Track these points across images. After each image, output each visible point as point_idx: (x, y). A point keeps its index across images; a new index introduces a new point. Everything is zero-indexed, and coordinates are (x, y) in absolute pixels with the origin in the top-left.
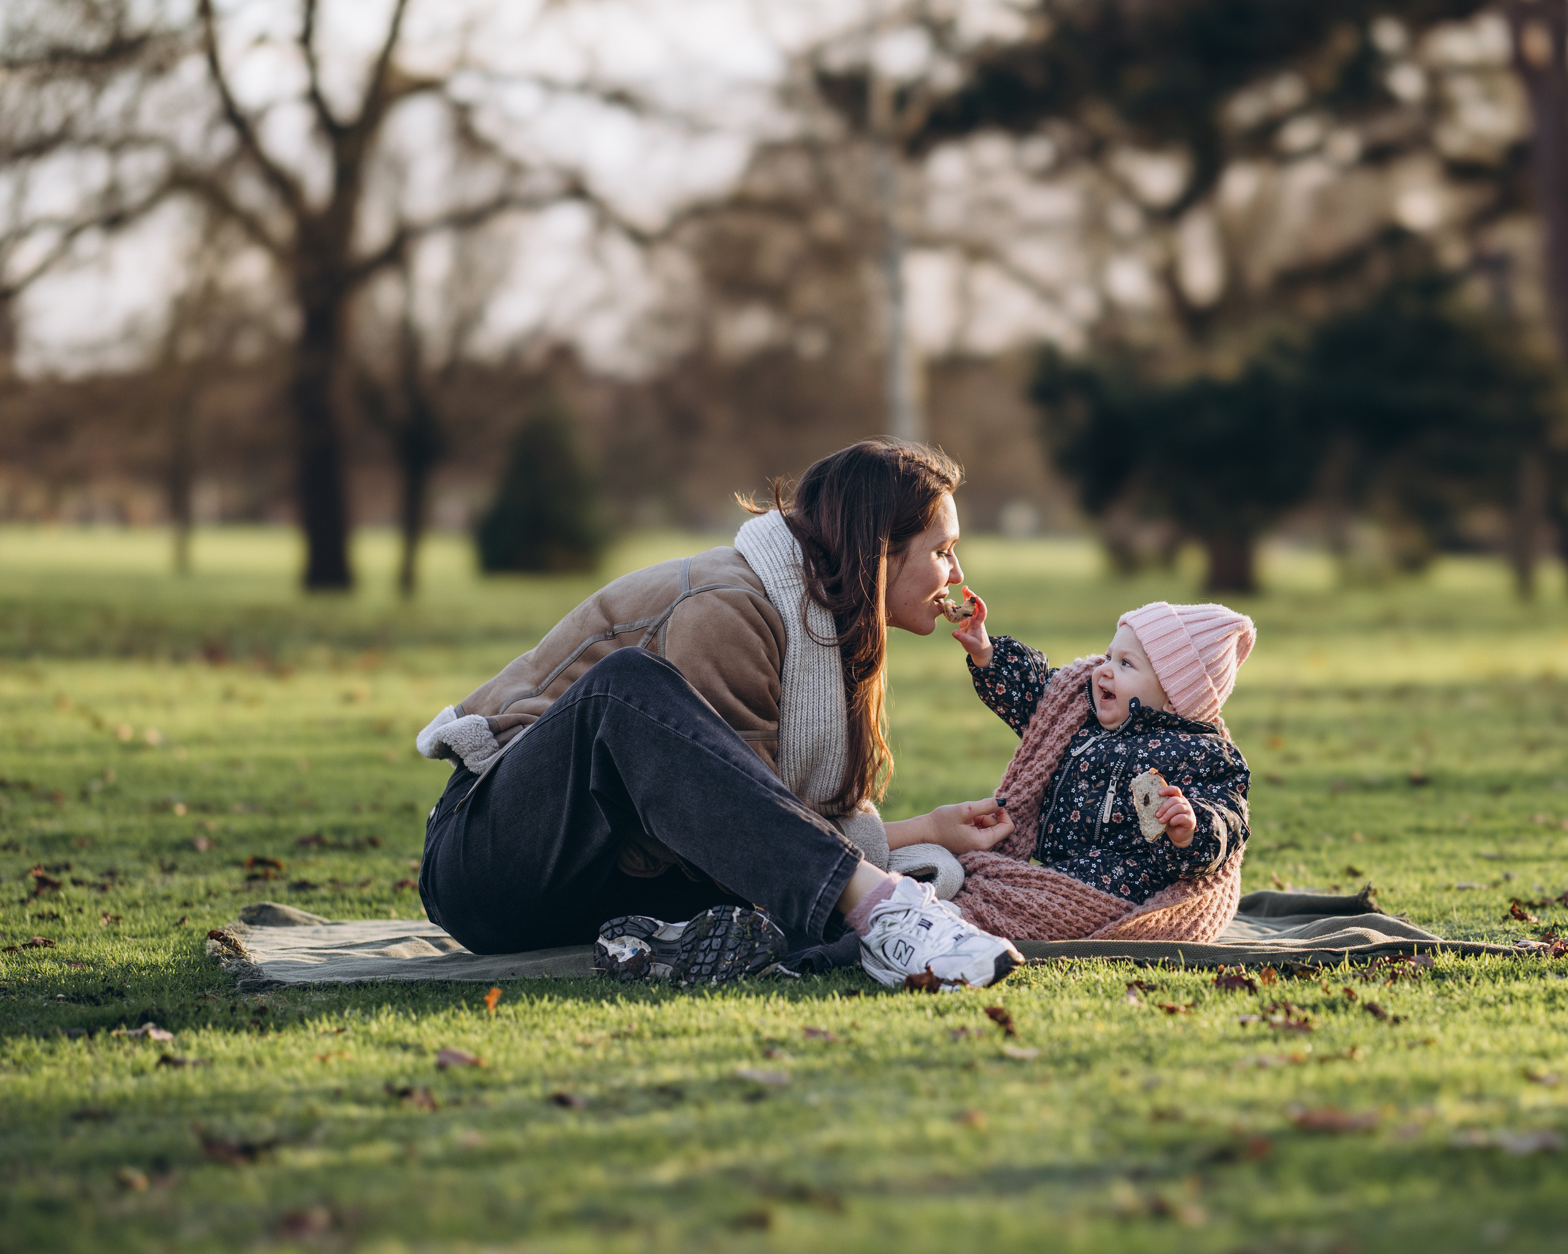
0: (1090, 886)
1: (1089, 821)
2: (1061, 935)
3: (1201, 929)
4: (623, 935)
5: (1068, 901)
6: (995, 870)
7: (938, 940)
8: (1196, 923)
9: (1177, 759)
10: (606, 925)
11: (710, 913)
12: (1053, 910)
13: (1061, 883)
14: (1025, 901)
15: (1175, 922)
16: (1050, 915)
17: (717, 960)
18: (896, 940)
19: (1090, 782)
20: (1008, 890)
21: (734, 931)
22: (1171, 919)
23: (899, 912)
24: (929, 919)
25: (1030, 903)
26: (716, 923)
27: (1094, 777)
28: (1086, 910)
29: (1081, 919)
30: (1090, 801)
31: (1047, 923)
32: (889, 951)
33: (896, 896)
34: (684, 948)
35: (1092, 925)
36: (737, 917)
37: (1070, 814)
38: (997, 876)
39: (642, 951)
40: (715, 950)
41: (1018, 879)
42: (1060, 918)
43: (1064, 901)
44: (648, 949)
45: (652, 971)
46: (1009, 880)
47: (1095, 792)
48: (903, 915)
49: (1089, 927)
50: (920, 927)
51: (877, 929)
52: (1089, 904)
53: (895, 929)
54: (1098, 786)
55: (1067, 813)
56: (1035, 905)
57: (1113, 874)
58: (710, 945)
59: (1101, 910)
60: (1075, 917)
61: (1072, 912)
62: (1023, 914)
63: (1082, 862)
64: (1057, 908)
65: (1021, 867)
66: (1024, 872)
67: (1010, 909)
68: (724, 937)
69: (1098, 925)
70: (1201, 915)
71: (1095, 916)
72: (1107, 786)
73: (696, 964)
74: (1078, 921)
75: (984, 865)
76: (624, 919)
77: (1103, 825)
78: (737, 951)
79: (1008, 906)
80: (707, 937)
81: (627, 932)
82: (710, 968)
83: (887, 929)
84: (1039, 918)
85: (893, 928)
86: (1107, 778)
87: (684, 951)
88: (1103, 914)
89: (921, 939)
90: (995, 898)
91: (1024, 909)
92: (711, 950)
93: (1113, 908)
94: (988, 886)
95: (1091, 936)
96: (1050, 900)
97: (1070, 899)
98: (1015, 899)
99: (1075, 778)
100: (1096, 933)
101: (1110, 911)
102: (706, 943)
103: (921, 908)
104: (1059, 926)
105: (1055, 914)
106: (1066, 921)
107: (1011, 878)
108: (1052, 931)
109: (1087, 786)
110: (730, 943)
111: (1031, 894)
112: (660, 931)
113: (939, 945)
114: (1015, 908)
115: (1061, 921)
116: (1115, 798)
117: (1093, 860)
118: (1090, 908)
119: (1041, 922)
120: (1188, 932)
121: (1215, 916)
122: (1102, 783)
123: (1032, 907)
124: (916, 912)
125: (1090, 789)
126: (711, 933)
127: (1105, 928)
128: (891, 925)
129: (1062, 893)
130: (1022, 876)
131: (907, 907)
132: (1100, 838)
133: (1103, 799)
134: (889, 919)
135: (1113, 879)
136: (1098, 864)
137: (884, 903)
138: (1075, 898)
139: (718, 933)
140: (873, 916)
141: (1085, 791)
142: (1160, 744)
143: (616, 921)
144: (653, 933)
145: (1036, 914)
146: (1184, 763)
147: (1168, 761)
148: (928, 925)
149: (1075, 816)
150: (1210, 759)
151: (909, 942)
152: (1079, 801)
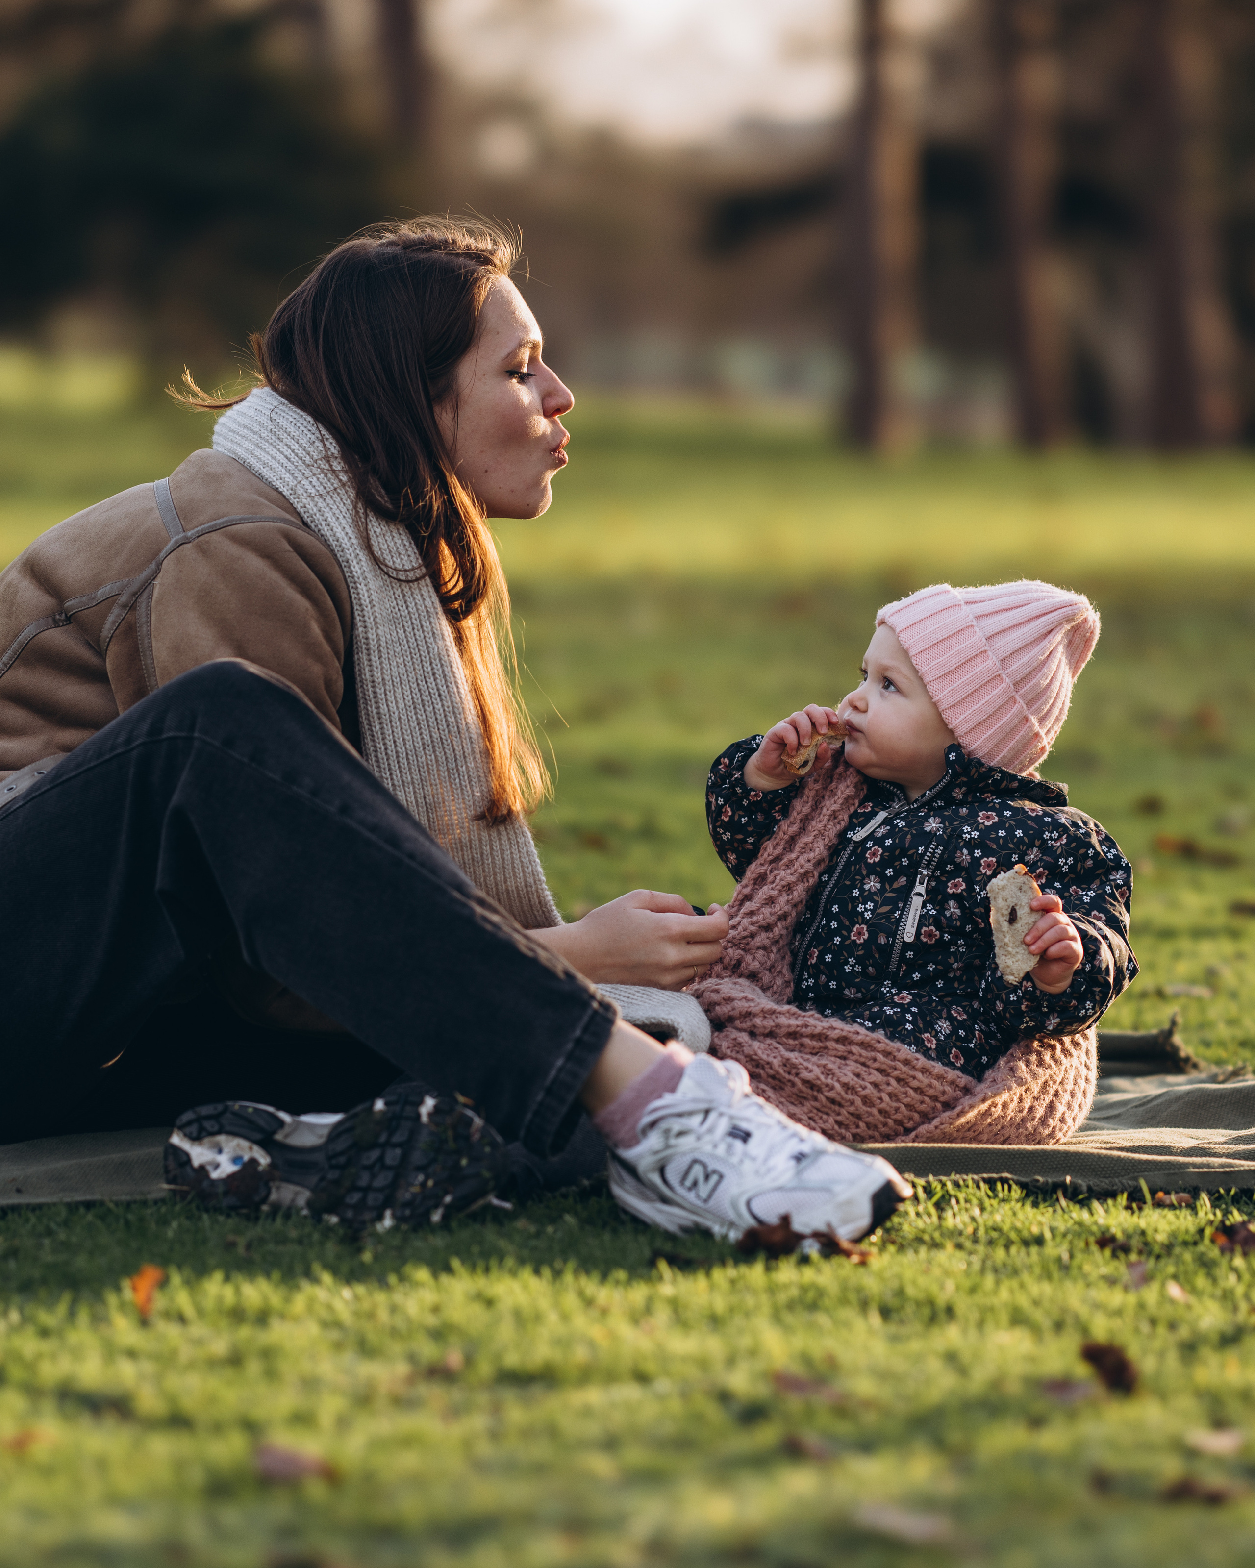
0: (906, 1051)
1: (882, 940)
2: (870, 1132)
3: (1058, 1115)
4: (219, 1132)
5: (885, 1079)
6: (769, 1023)
7: (766, 1160)
8: (1051, 1108)
9: (1024, 843)
10: (187, 1116)
11: (379, 1105)
12: (863, 1093)
13: (874, 1049)
14: (822, 1077)
15: (1027, 1104)
16: (858, 1102)
17: (394, 1186)
18: (687, 1160)
19: (883, 879)
20: (794, 1060)
21: (423, 1140)
22: (1021, 1100)
23: (690, 1114)
24: (744, 1126)
25: (829, 1081)
26: (390, 1121)
27: (889, 872)
28: (911, 1092)
29: (903, 1108)
30: (885, 909)
31: (852, 1114)
32: (672, 1175)
33: (687, 1087)
34: (334, 1162)
35: (916, 1116)
36: (430, 1115)
37: (850, 931)
38: (771, 1034)
39: (253, 1162)
40: (389, 1168)
41: (807, 1041)
42: (872, 1105)
43: (877, 1077)
44: (264, 1160)
45: (274, 1196)
46: (791, 1042)
47: (891, 895)
48: (696, 1120)
49: (911, 1119)
50: (730, 1139)
51: (653, 1141)
52: (915, 1084)
53: (687, 1142)
54: (895, 885)
55: (844, 930)
56: (837, 1086)
57: (937, 1032)
58: (381, 1158)
59: (931, 1092)
60: (895, 1104)
61: (890, 1095)
62: (816, 1099)
63: (889, 1012)
64: (870, 1090)
65: (812, 1021)
66: (818, 1030)
67: (795, 1090)
68: (407, 1146)
69: (926, 1118)
70: (1056, 1094)
71: (922, 1102)
72: (911, 885)
73: (354, 1188)
74: (897, 1109)
75: (748, 1015)
76: (220, 1107)
77: (906, 946)
78: (430, 1170)
79: (793, 1084)
80: (373, 1146)
81: (228, 1128)
82: (381, 1197)
83: (673, 1141)
84: (840, 1105)
85: (683, 1140)
86: (911, 874)
87: (333, 1167)
88: (935, 1098)
89: (735, 1160)
90: (771, 1072)
91: (820, 1090)
92: (384, 1167)
93: (948, 1089)
94: (760, 1052)
95: (913, 1134)
96: (858, 1075)
97: (888, 1075)
98: (805, 1075)
99: (859, 872)
100: (923, 1129)
101: (944, 1093)
102: (375, 1154)
103: (730, 1106)
104: (870, 1119)
105: (866, 1100)
106: (881, 1111)
107: (795, 1039)
108: (858, 1127)
109: (878, 886)
110: (417, 1158)
111: (830, 1066)
112: (286, 1130)
113: (769, 1170)
114: (804, 1089)
115: (875, 1111)
116: (924, 906)
117: (905, 1009)
118: (916, 1090)
119: (844, 1111)
120: (1044, 1122)
121: (1073, 1095)
122: (903, 880)
123: (832, 1088)
124: (721, 1114)
125: (882, 890)
126: (383, 1139)
127: (936, 1122)
128: (681, 1134)
129: (876, 1065)
130: (812, 1036)
131: (704, 1106)
132: (899, 967)
133: (904, 907)
134: (676, 1125)
135: (938, 1040)
136: (913, 1014)
137: (668, 1099)
138: (896, 1073)
139: (397, 1138)
140: (646, 1120)
141: (875, 893)
142: (996, 820)
143: (206, 1110)
144: (275, 1132)
145: (838, 1099)
146: (1035, 850)
147: (1011, 846)
148: (745, 1136)
149: (860, 934)
150: (1073, 845)
151: (712, 1165)
152: (866, 910)
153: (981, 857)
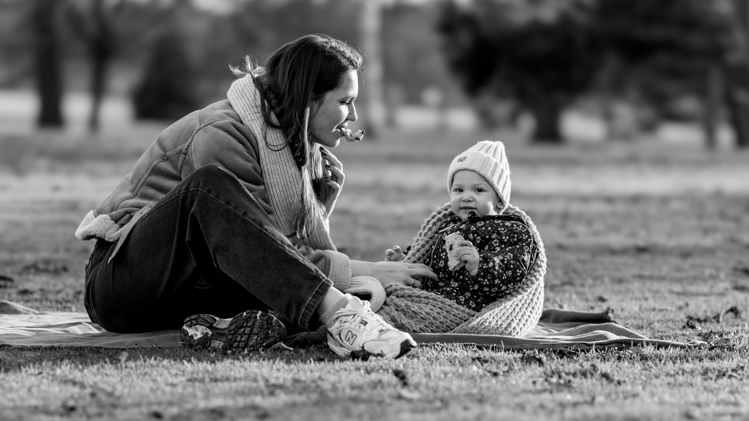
0: (453, 302)
2: (438, 330)
3: (512, 327)
4: (196, 324)
5: (442, 311)
6: (402, 293)
7: (370, 332)
8: (509, 324)
10: (188, 319)
11: (245, 314)
12: (433, 315)
13: (438, 301)
14: (418, 310)
15: (499, 323)
16: (432, 318)
17: (248, 340)
18: (347, 331)
20: (409, 304)
21: (257, 324)
22: (497, 321)
23: (349, 315)
24: (365, 320)
25: (421, 311)
26: (248, 319)
28: (452, 316)
29: (449, 321)
31: (430, 323)
32: (343, 336)
33: (349, 307)
34: (230, 333)
35: (454, 325)
36: (260, 316)
38: (403, 296)
39: (207, 333)
40: (247, 334)
41: (414, 298)
42: (437, 320)
43: (439, 311)
44: (210, 333)
45: (212, 345)
46: (409, 299)
48: (351, 317)
49: (452, 325)
50: (360, 324)
51: (337, 324)
52: (453, 313)
53: (347, 325)
56: (424, 313)
57: (465, 296)
58: (244, 331)
59: (459, 316)
60: (445, 320)
61: (444, 317)
62: (417, 318)
63: (448, 289)
64: (436, 314)
65: (416, 292)
66: (417, 295)
67: (410, 315)
68: (252, 327)
69: (457, 325)
70: (512, 320)
71: (456, 320)
73: (236, 341)
74: (447, 322)
75: (396, 290)
76: (197, 316)
78: (259, 335)
79: (409, 313)
80: (242, 327)
81: (199, 323)
82: (244, 344)
83: (343, 325)
84: (426, 320)
85: (346, 324)
87: (230, 334)
88: (461, 318)
89: (361, 331)
90: (402, 309)
91: (418, 315)
92: (245, 334)
93: (466, 315)
94: (398, 302)
95: (453, 331)
96: (432, 310)
97: (443, 310)
98: (413, 309)
100: (456, 328)
101: (465, 317)
102: (242, 330)
103: (361, 314)
104: (436, 325)
105: (434, 318)
106: (440, 322)
107: (411, 298)
108: (432, 327)
110: (255, 331)
111: (422, 306)
112: (217, 323)
113: (371, 334)
114: (412, 314)
115: (438, 322)
117: (454, 288)
118: (454, 315)
119: (427, 322)
120: (506, 329)
121: (520, 320)
123: (422, 314)
124: (359, 316)
126: (245, 325)
127: (461, 326)
128: (345, 322)
129: (438, 306)
130: (417, 297)
131: (354, 313)
134: (344, 319)
136: (457, 290)
137: (342, 310)
138: (446, 309)
139: (249, 325)
140: (335, 317)
143: (193, 317)
144: (213, 324)
145: (424, 317)
146: (495, 234)
147: (486, 233)
148: (365, 323)
149: (442, 264)
150: (509, 232)
151: (354, 332)
152: (443, 255)
153: (477, 237)
